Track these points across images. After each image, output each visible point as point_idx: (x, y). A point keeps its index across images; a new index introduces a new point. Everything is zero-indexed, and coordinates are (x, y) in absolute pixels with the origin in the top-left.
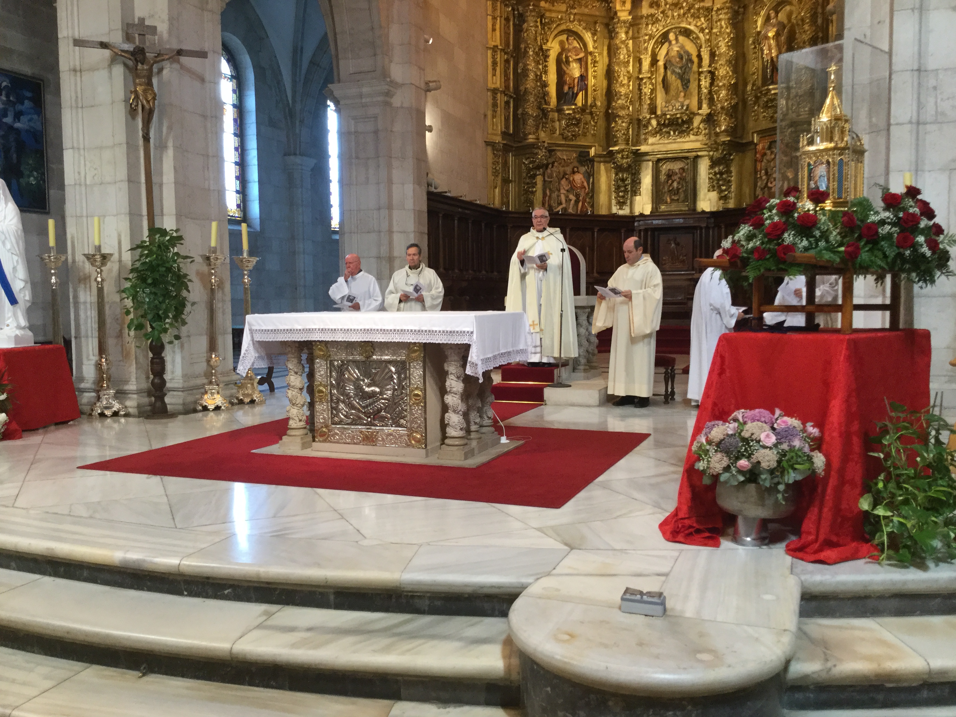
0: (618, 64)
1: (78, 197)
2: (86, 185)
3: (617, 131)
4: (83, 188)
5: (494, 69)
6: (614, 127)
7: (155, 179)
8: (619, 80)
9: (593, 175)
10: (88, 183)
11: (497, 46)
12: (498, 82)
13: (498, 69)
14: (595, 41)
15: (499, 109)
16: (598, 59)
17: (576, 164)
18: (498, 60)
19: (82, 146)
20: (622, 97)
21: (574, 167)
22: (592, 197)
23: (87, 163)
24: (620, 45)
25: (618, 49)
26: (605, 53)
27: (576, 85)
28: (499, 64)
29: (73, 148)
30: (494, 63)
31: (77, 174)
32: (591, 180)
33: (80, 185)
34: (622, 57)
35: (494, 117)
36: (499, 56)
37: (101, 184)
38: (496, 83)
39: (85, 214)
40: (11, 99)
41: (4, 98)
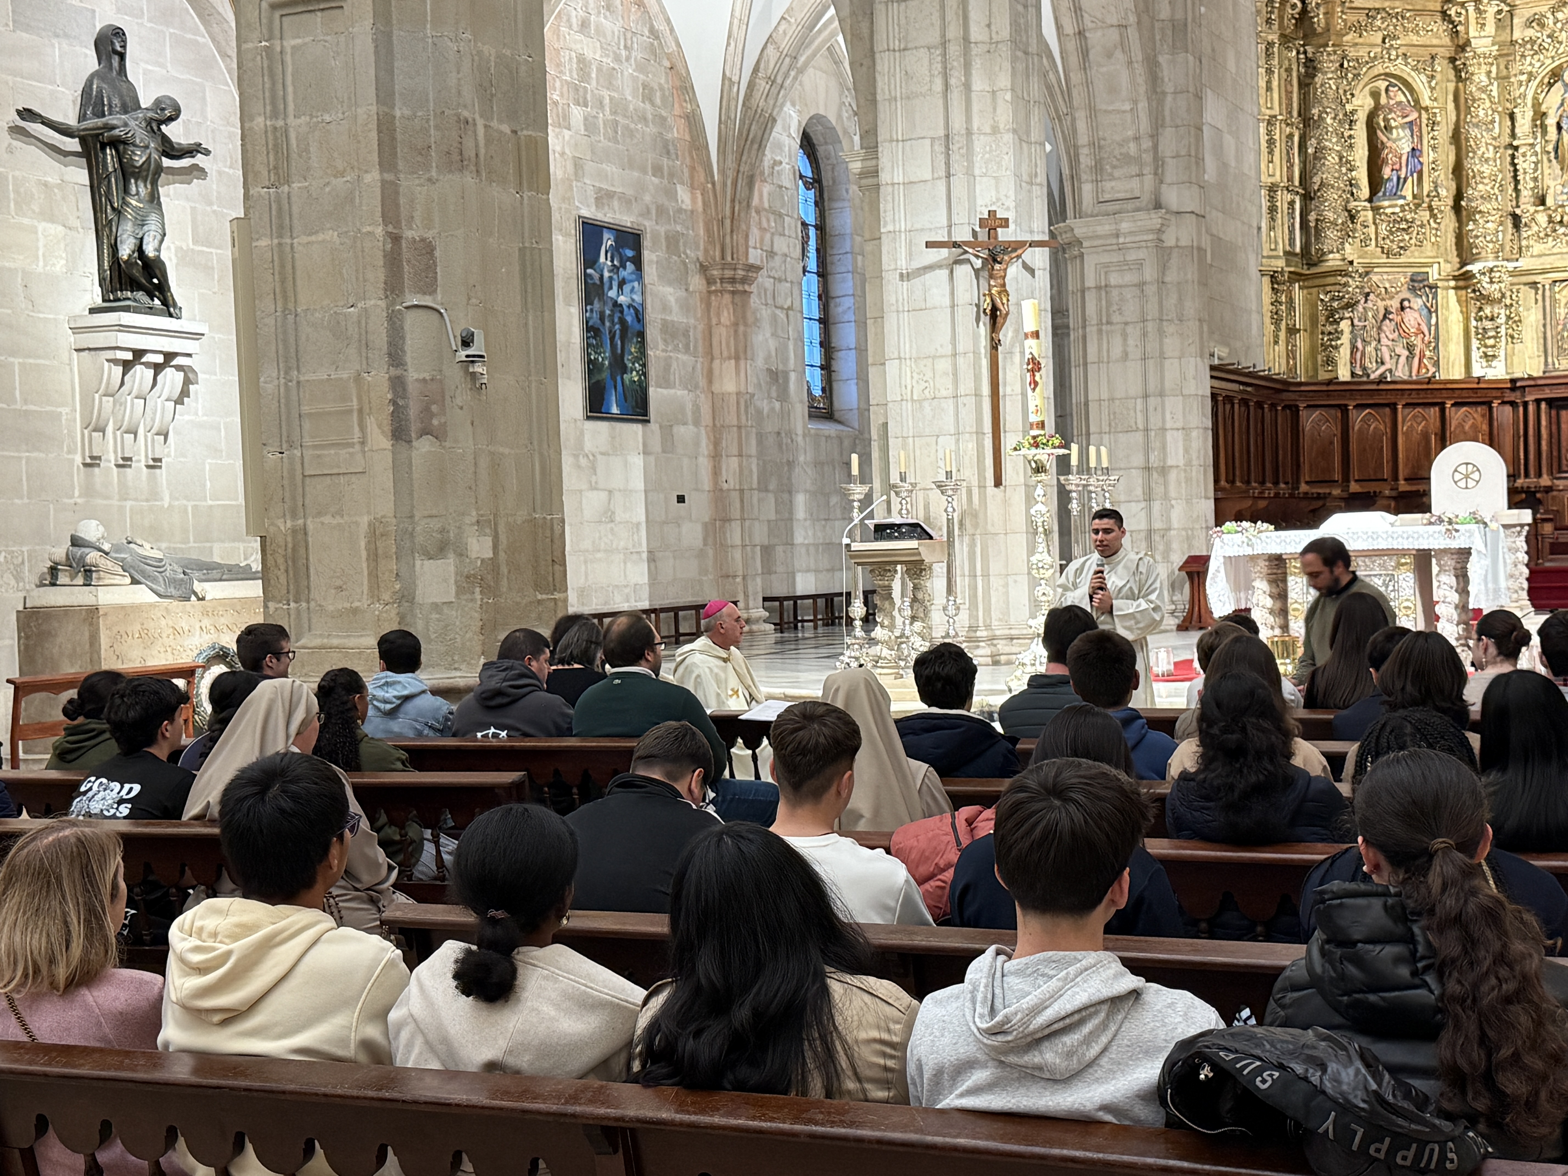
0: (1477, 125)
1: (904, 414)
2: (913, 400)
3: (1477, 237)
4: (910, 404)
5: (1271, 152)
6: (1472, 230)
8: (1479, 153)
9: (1436, 311)
11: (1275, 116)
12: (1278, 173)
13: (1277, 151)
14: (1433, 89)
15: (1279, 215)
16: (1439, 119)
17: (1406, 294)
18: (1277, 137)
19: (907, 356)
20: (1486, 181)
21: (1402, 301)
22: (1436, 347)
23: (915, 375)
24: (1477, 95)
25: (1474, 100)
26: (1451, 106)
27: (1404, 164)
28: (1278, 144)
29: (900, 358)
30: (1271, 142)
32: (1433, 321)
33: (907, 400)
34: (1481, 113)
35: (1272, 228)
36: (1278, 131)
37: (931, 399)
38: (1273, 176)
39: (910, 434)
40: (616, 263)
41: (609, 263)
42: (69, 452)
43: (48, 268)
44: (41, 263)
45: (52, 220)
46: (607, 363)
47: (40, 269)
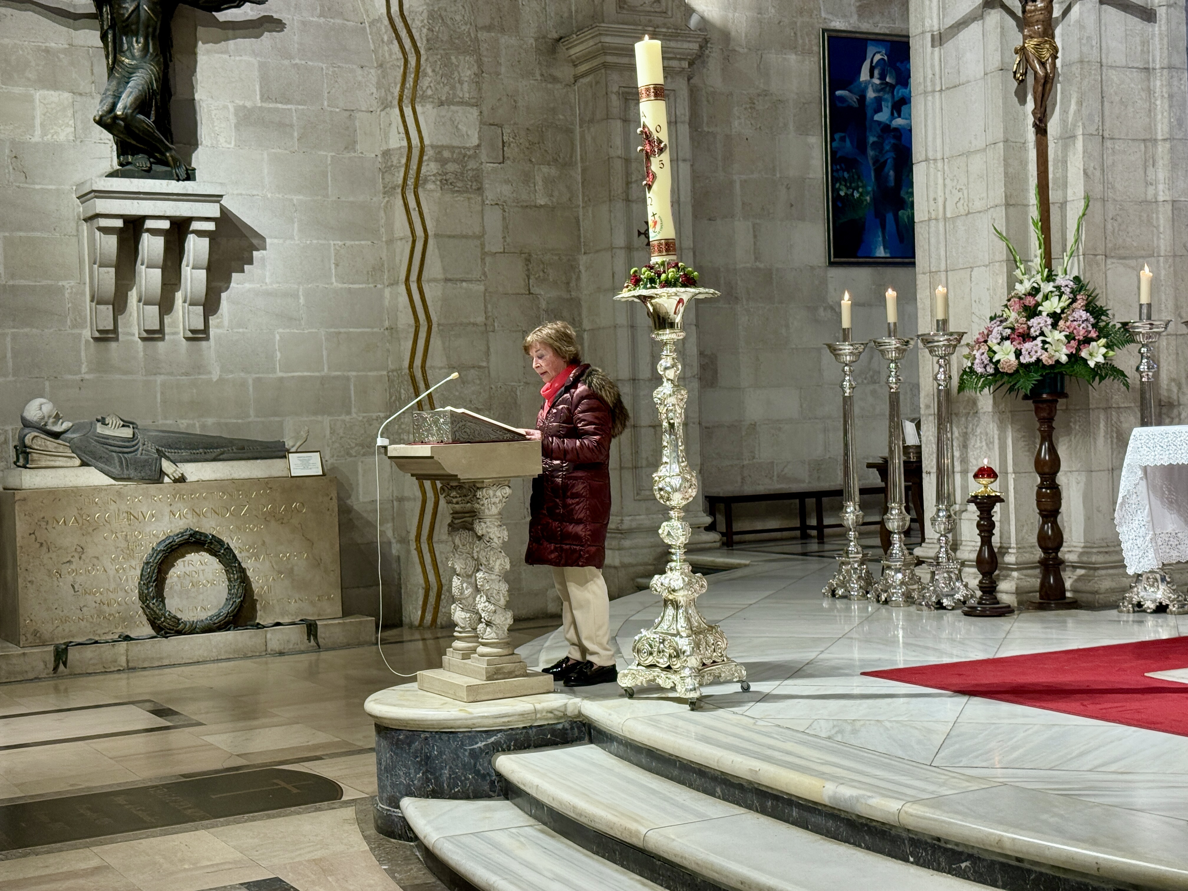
1: (933, 240)
2: (945, 218)
4: (941, 225)
7: (1054, 196)
10: (949, 215)
19: (939, 156)
23: (948, 181)
29: (927, 160)
31: (932, 202)
33: (936, 219)
37: (966, 215)
39: (943, 267)
40: (888, 80)
41: (877, 81)
42: (74, 326)
43: (49, 136)
44: (38, 132)
45: (55, 86)
46: (868, 198)
47: (36, 139)
